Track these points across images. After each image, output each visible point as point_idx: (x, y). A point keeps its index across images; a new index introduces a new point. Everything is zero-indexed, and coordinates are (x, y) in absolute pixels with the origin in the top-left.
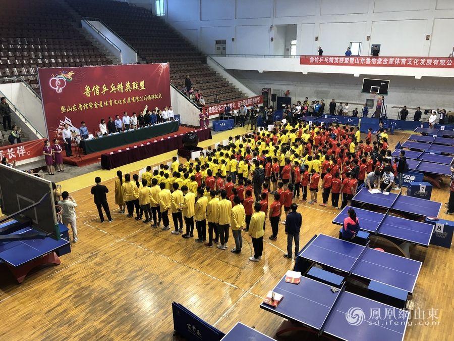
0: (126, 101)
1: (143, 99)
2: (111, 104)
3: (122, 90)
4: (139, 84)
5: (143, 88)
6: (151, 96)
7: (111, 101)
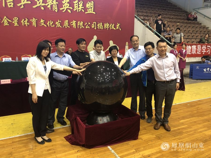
0: (62, 24)
1: (90, 26)
2: (34, 24)
3: (55, 8)
4: (84, 5)
5: (91, 11)
6: (103, 25)
7: (34, 21)
